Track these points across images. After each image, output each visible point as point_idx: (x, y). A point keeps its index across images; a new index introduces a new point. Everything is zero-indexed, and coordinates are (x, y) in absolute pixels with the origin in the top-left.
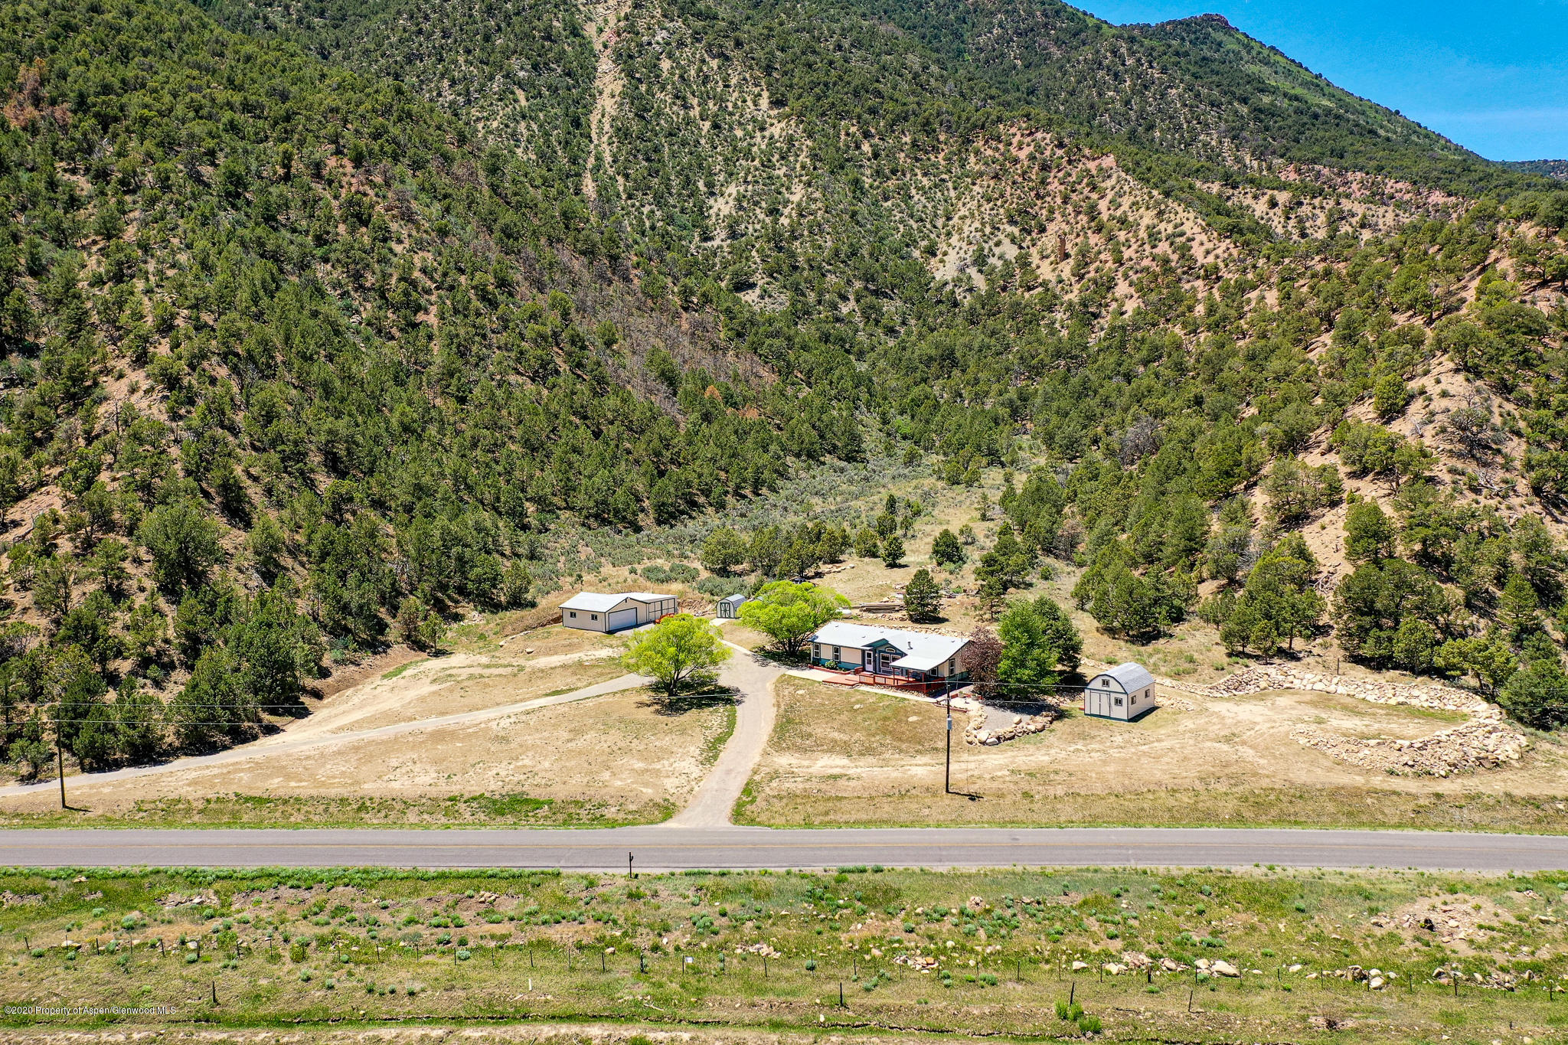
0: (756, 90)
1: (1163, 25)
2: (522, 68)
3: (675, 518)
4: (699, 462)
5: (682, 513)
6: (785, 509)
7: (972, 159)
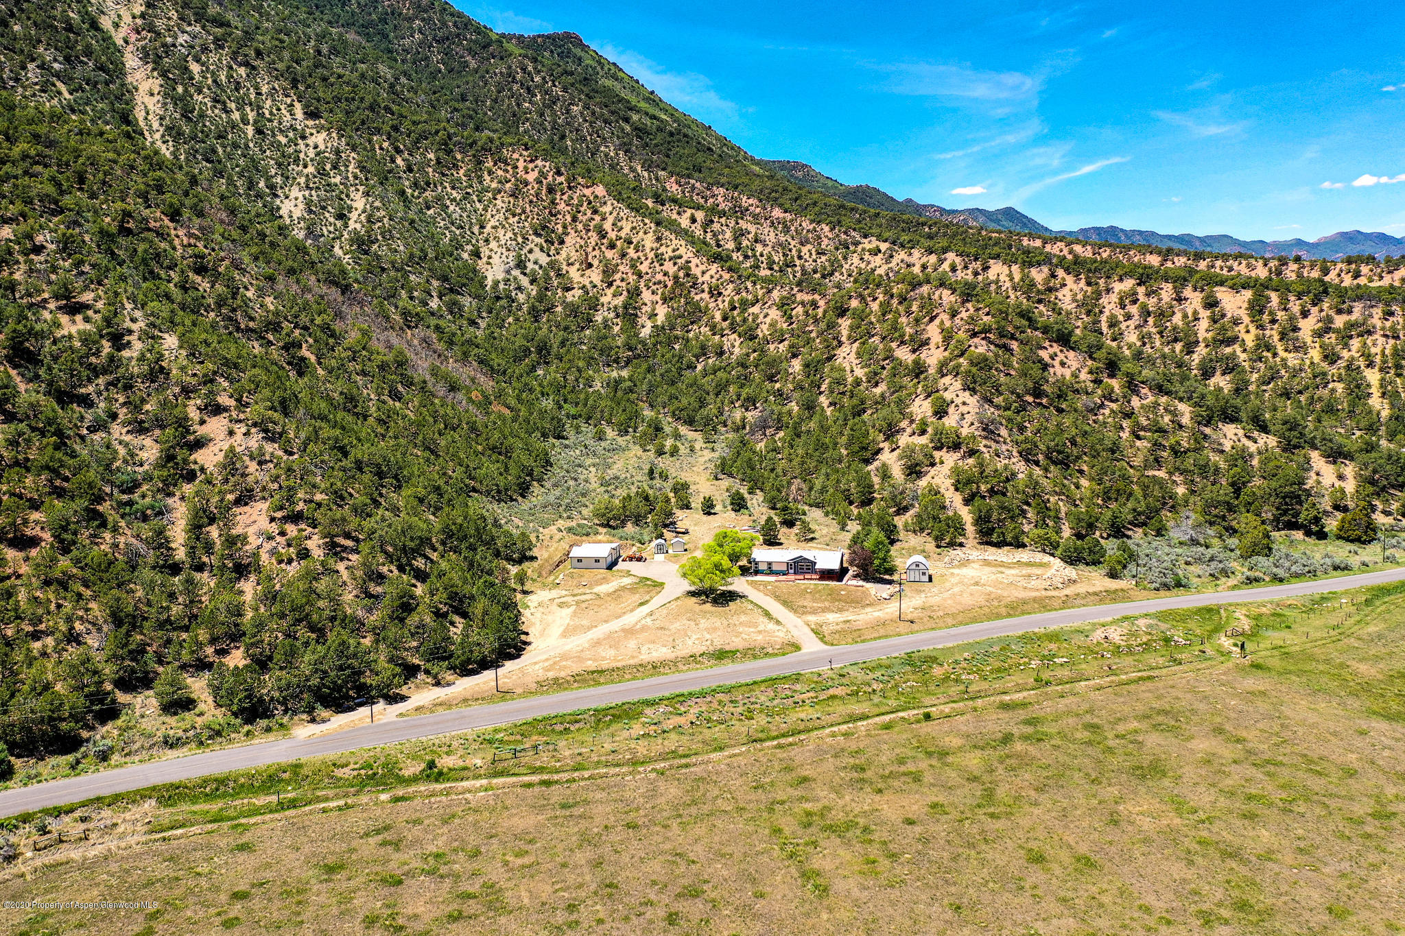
0: (289, 101)
1: (534, 37)
2: (55, 60)
7: (487, 177)
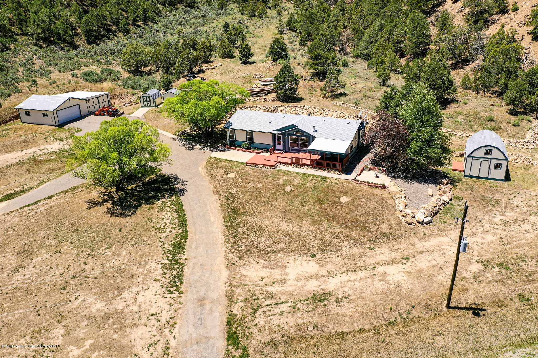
3: (99, 39)
4: (108, 5)
5: (103, 36)
6: (165, 32)
